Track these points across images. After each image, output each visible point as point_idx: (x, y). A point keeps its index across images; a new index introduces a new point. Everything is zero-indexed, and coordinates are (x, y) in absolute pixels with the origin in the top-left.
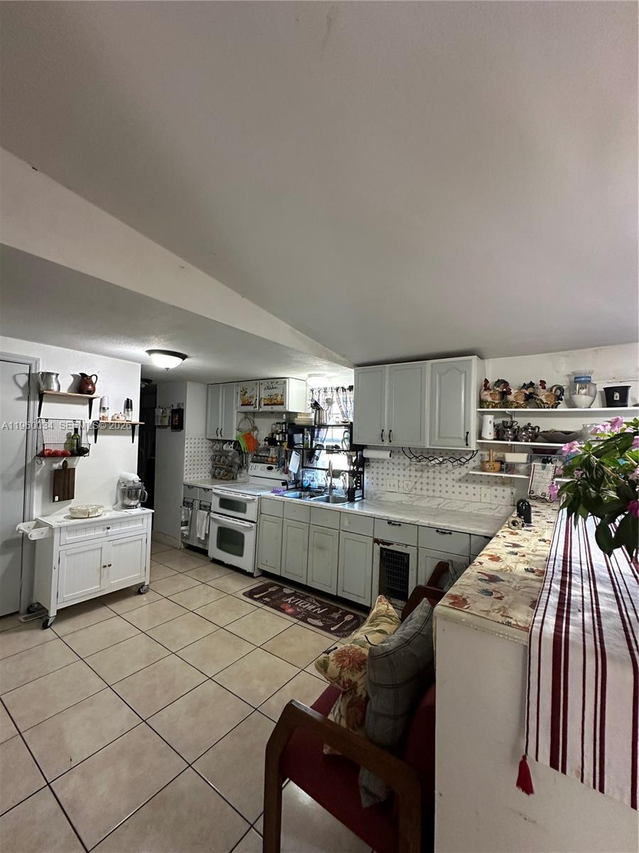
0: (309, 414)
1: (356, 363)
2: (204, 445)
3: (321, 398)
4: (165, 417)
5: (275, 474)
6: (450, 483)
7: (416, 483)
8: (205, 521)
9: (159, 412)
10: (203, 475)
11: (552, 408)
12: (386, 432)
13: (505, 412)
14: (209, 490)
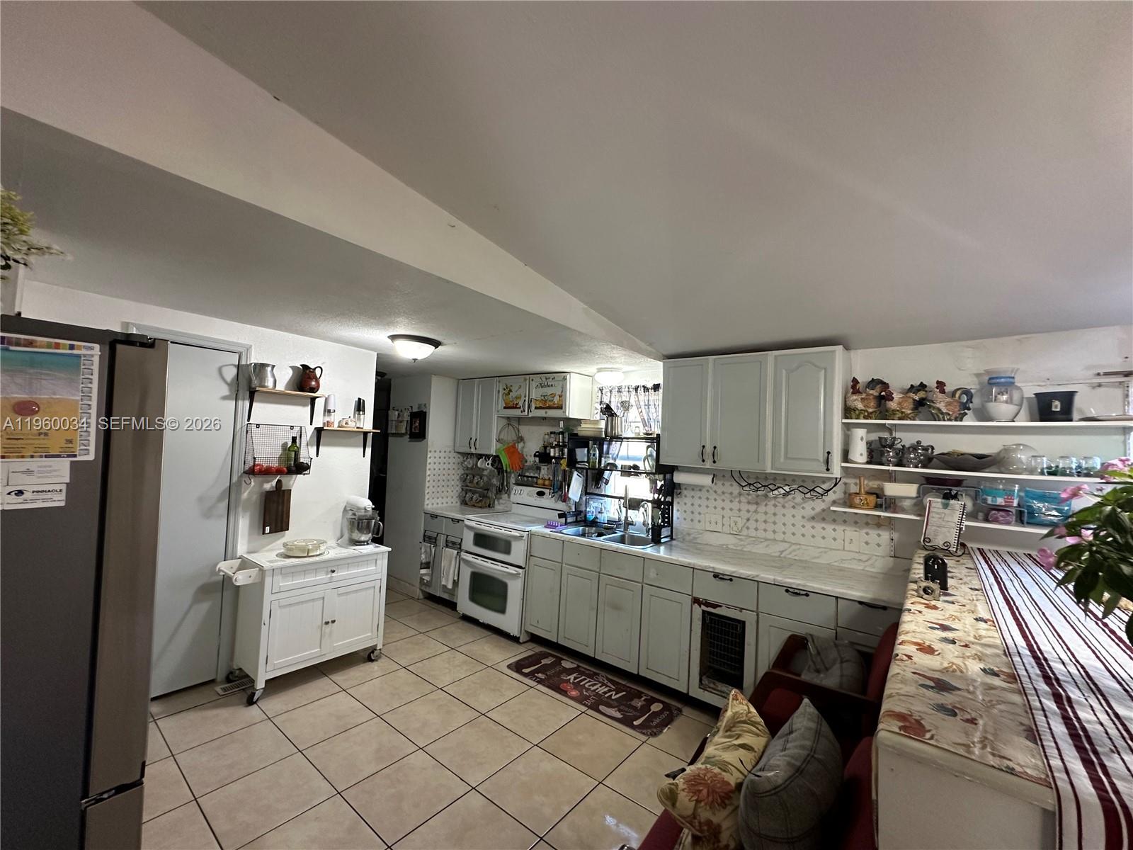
0: (596, 422)
1: (665, 353)
2: (452, 460)
3: (613, 399)
4: (401, 422)
5: (547, 501)
6: (799, 521)
7: (748, 520)
8: (453, 563)
9: (393, 415)
10: (449, 500)
11: (956, 420)
12: (709, 449)
13: (884, 424)
14: (458, 521)
